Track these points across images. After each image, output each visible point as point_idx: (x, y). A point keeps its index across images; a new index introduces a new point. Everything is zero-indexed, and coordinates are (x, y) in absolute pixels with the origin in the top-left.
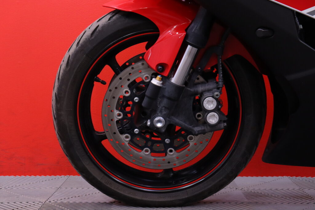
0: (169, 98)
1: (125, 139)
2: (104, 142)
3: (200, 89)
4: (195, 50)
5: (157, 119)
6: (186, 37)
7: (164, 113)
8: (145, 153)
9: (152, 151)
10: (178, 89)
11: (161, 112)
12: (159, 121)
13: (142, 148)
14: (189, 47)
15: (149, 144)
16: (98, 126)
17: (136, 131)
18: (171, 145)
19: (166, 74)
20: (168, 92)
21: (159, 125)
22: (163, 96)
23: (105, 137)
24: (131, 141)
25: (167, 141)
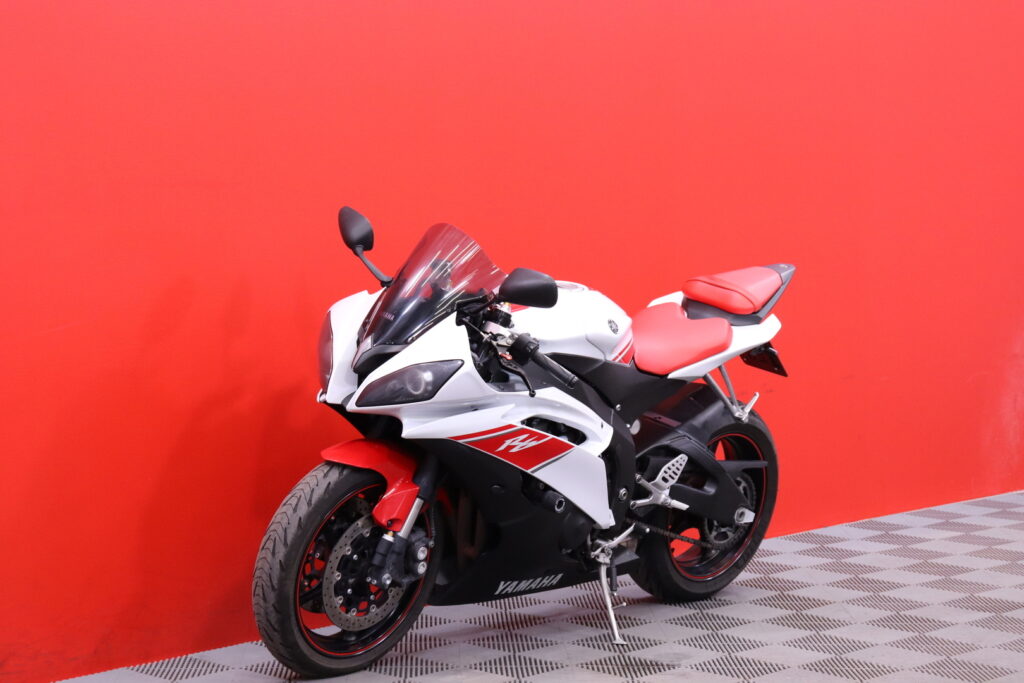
0: (398, 554)
1: (339, 601)
7: (391, 568)
11: (388, 568)
12: (387, 578)
14: (417, 500)
17: (350, 592)
20: (398, 547)
22: (393, 552)
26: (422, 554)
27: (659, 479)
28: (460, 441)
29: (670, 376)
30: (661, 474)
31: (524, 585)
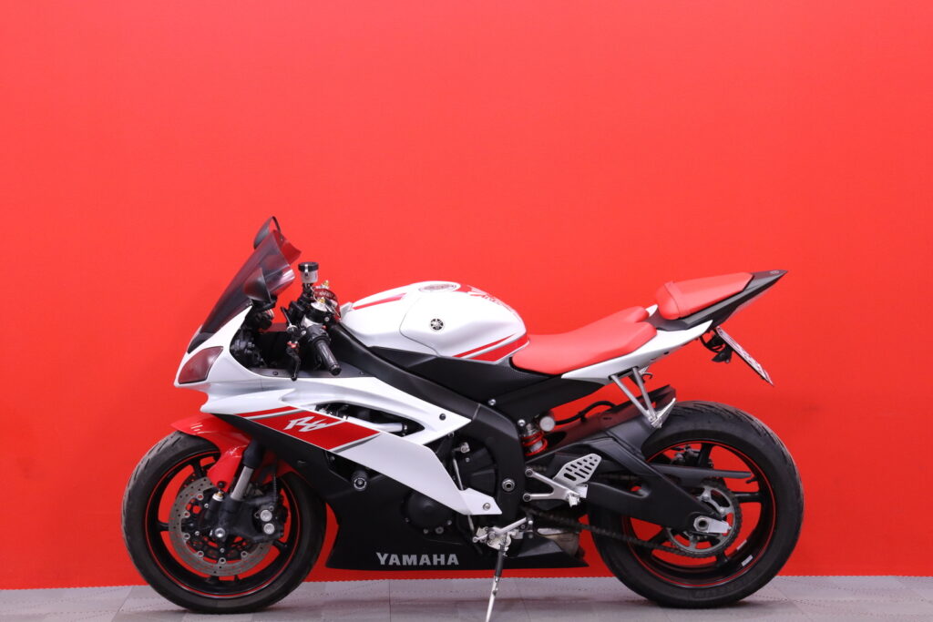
0: (228, 512)
1: (185, 537)
2: (163, 533)
3: (258, 502)
4: (251, 470)
5: (218, 530)
6: (243, 459)
7: (225, 524)
8: (199, 556)
9: (206, 555)
10: (237, 504)
11: (222, 523)
12: (220, 532)
13: (196, 550)
14: (245, 468)
15: (206, 548)
16: (163, 516)
17: (197, 533)
18: (224, 555)
19: (226, 490)
20: (228, 506)
21: (220, 535)
22: (223, 510)
23: (166, 529)
24: (190, 540)
25: (222, 550)
26: (266, 516)
27: (560, 475)
28: (247, 418)
29: (565, 376)
30: (563, 470)
31: (410, 560)
